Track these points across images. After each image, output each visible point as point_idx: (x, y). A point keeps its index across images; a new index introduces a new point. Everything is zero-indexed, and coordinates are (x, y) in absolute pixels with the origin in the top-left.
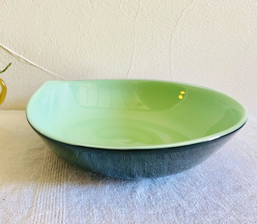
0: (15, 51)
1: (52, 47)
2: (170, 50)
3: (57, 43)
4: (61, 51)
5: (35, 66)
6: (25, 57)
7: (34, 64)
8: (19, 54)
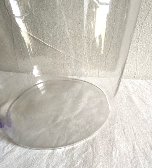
0: (36, 36)
2: (139, 36)
4: (65, 36)
5: (50, 47)
6: (43, 41)
7: (50, 46)
8: (39, 38)
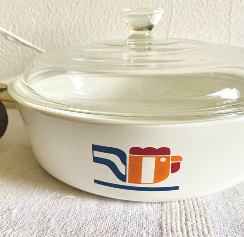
1: (50, 17)
3: (57, 10)
